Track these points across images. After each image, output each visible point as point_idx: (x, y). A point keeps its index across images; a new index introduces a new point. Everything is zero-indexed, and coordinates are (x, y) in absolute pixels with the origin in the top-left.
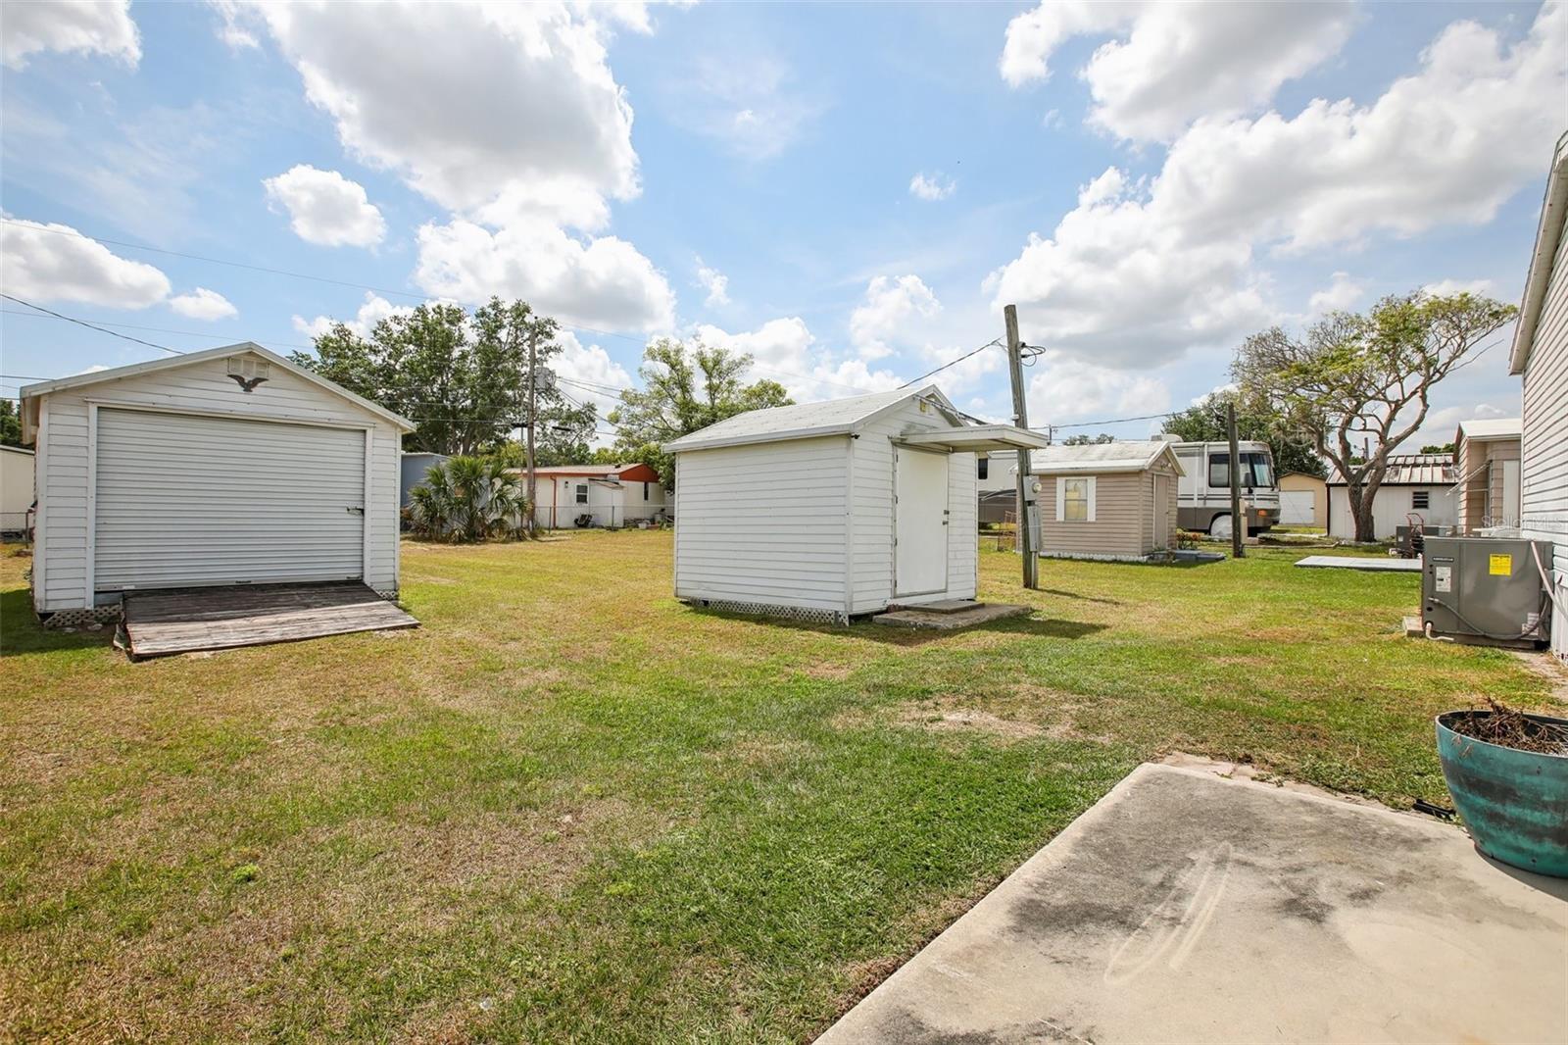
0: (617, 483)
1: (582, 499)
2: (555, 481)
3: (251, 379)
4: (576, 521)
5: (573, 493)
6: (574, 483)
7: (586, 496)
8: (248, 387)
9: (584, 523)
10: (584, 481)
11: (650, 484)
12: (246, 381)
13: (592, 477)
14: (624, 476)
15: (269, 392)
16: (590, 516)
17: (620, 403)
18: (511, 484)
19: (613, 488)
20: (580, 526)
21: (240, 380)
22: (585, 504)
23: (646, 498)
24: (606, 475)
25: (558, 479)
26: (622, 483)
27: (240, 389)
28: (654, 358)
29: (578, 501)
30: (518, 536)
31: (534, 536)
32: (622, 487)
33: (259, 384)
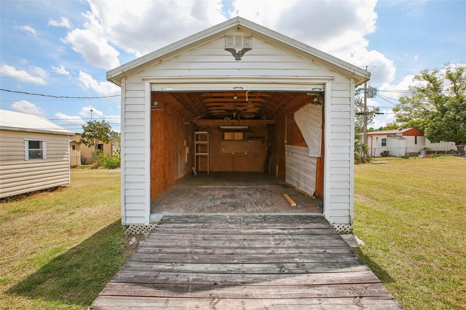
0: (402, 137)
1: (384, 144)
2: (372, 137)
3: (241, 50)
4: (381, 154)
5: (380, 142)
6: (380, 138)
7: (386, 143)
8: (238, 56)
9: (385, 154)
10: (385, 137)
11: (418, 137)
12: (237, 52)
13: (389, 135)
14: (405, 134)
15: (252, 58)
16: (388, 152)
17: (399, 103)
18: (358, 138)
19: (400, 139)
20: (383, 156)
21: (232, 51)
22: (385, 147)
23: (416, 143)
24: (395, 134)
25: (373, 136)
26: (404, 137)
27: (233, 58)
28: (419, 79)
29: (382, 145)
30: (362, 161)
31: (368, 161)
32: (404, 139)
33: (246, 53)
